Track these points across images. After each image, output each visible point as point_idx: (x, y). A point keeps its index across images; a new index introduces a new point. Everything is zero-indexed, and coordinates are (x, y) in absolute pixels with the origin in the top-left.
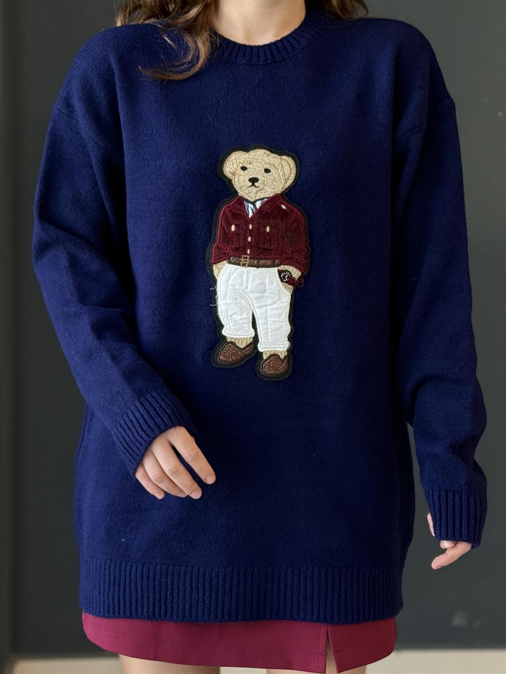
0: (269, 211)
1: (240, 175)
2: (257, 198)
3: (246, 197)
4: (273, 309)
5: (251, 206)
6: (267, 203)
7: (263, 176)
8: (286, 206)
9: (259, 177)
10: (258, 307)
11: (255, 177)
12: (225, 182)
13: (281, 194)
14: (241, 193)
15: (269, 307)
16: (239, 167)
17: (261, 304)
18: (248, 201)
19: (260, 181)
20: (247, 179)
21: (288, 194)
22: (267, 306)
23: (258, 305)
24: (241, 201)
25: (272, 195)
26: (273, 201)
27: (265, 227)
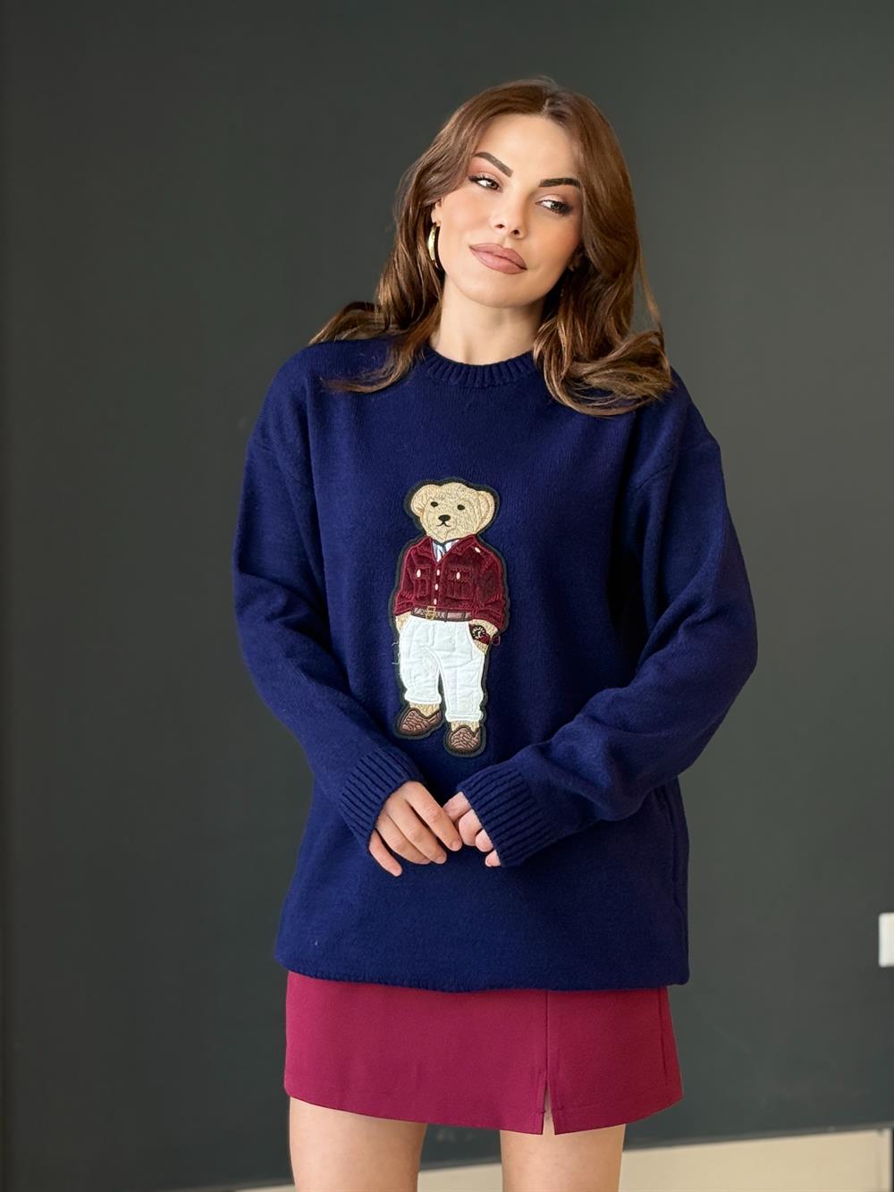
0: (460, 554)
1: (430, 512)
2: (448, 539)
3: (434, 537)
4: (463, 671)
5: (440, 548)
6: (458, 545)
7: (456, 514)
8: (480, 549)
9: (450, 514)
10: (446, 668)
11: (445, 514)
12: (411, 519)
13: (476, 535)
14: (429, 533)
15: (458, 669)
16: (429, 503)
17: (450, 664)
18: (437, 543)
19: (452, 520)
20: (437, 517)
21: (484, 536)
22: (456, 667)
23: (447, 665)
24: (429, 542)
25: (464, 536)
26: (465, 543)
27: (455, 573)
